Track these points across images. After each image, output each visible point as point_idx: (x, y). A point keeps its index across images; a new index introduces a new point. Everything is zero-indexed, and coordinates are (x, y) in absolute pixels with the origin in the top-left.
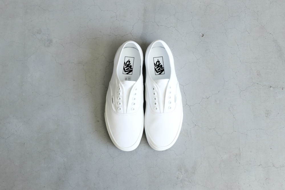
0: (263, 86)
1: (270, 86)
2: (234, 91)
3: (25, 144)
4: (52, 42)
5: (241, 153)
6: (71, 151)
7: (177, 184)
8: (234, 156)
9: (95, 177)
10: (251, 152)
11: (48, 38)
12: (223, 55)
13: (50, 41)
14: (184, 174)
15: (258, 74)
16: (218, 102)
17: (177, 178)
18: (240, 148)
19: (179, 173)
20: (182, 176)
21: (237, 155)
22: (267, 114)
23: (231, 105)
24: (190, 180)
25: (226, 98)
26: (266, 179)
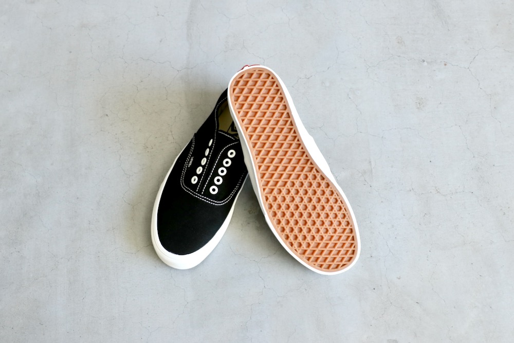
0: (409, 60)
1: (421, 60)
2: (356, 68)
5: (373, 170)
8: (360, 175)
9: (92, 209)
10: (392, 167)
12: (335, 13)
15: (400, 41)
18: (370, 160)
21: (365, 172)
22: (418, 105)
23: (351, 88)
25: (342, 79)
26: (424, 216)
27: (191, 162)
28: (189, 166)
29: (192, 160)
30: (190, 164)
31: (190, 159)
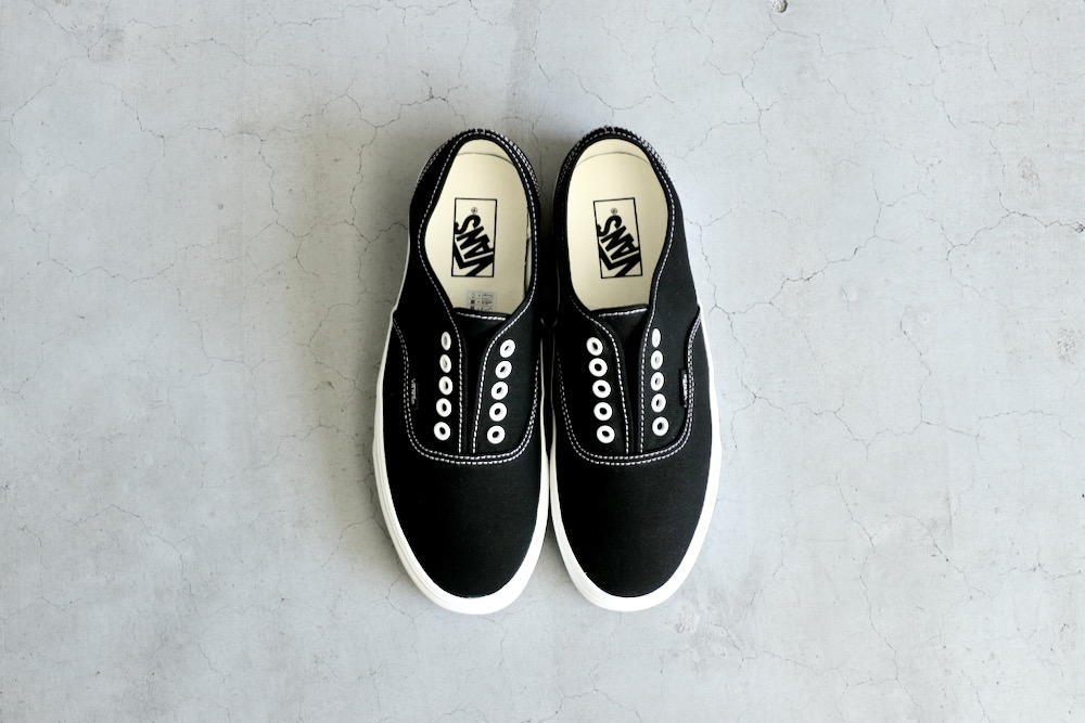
0: (1046, 226)
1: (1076, 226)
2: (921, 249)
3: (11, 486)
4: (120, 40)
5: (954, 518)
6: (212, 514)
7: (676, 655)
8: (925, 531)
9: (319, 627)
10: (997, 510)
11: (105, 22)
12: (873, 92)
13: (114, 35)
14: (708, 608)
15: (1027, 172)
16: (853, 296)
17: (678, 628)
18: (948, 493)
19: (684, 608)
20: (697, 618)
21: (935, 524)
22: (1063, 349)
23: (909, 307)
24: (733, 635)
25: (886, 280)
26: (1062, 629)
27: (414, 392)
28: (413, 402)
29: (414, 386)
30: (414, 397)
31: (410, 385)
